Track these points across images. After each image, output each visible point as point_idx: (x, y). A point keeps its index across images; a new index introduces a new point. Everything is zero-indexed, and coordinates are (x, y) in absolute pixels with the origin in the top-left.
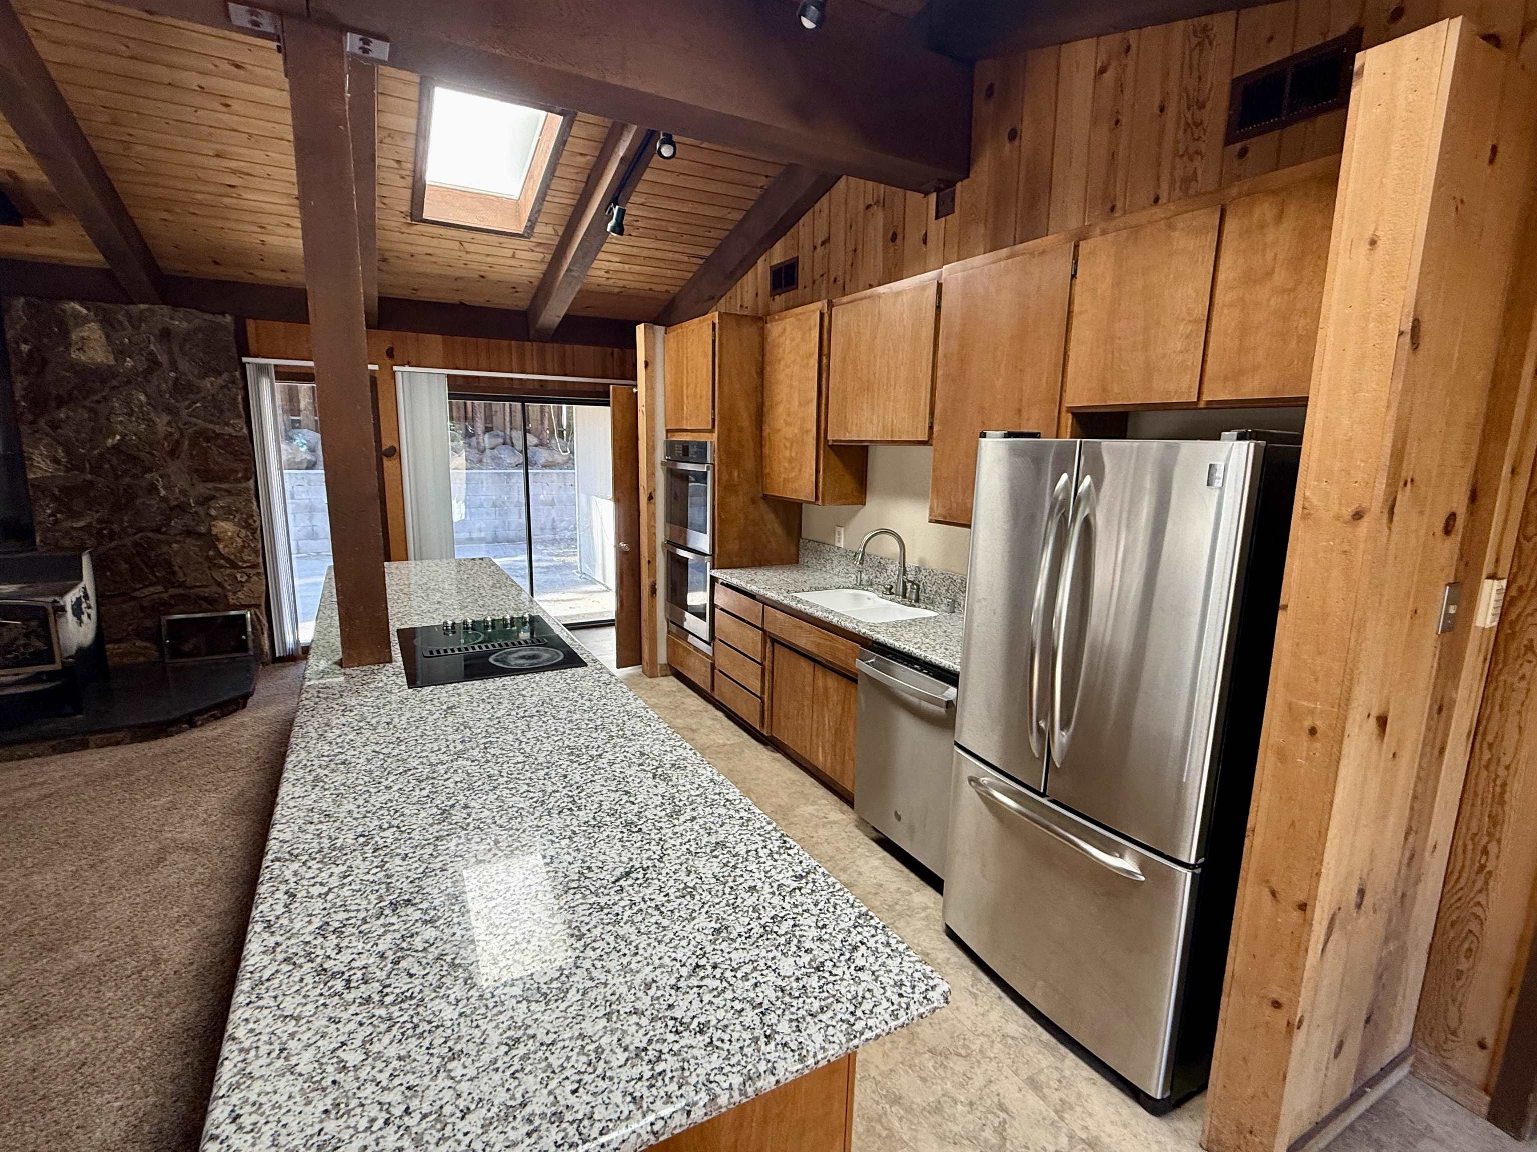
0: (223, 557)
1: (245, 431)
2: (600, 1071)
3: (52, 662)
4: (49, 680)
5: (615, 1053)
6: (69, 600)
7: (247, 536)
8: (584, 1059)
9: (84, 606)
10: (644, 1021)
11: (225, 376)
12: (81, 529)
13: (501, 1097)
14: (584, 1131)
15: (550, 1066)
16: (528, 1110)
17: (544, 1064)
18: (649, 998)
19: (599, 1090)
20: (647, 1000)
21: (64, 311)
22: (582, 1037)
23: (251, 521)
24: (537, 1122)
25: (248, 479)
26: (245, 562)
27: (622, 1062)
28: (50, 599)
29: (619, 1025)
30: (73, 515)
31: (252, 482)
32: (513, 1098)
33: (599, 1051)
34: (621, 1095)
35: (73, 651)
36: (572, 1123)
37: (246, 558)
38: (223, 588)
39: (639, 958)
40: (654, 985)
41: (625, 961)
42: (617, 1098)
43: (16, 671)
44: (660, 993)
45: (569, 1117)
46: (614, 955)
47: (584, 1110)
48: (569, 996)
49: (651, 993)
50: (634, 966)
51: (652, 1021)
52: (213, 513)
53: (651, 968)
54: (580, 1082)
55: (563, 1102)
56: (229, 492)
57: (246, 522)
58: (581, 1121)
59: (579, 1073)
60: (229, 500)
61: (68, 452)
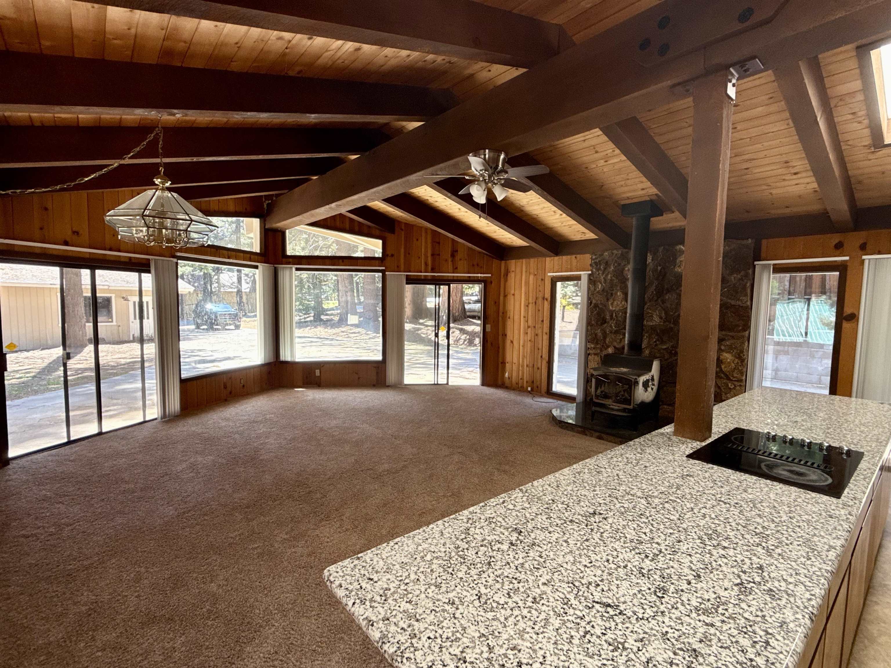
0: (723, 372)
1: (749, 303)
2: (444, 644)
3: (630, 404)
4: (628, 412)
5: (458, 648)
6: (642, 379)
7: (738, 363)
8: (450, 635)
9: (650, 383)
10: (485, 655)
11: (743, 273)
12: (664, 349)
13: (420, 611)
14: (407, 650)
15: (442, 622)
16: (416, 623)
17: (442, 619)
18: (504, 652)
19: (433, 648)
20: (503, 651)
21: (676, 250)
22: (464, 629)
23: (742, 355)
24: (409, 629)
25: (745, 331)
26: (734, 377)
27: (453, 653)
28: (635, 377)
29: (477, 643)
30: (663, 342)
31: (747, 332)
32: (420, 615)
33: (457, 640)
34: (431, 659)
35: (640, 401)
36: (411, 643)
37: (735, 375)
38: (721, 390)
39: (535, 637)
40: (516, 652)
41: (528, 629)
42: (430, 658)
43: (619, 405)
44: (511, 657)
45: (414, 641)
46: (531, 623)
47: (420, 646)
48: (490, 613)
49: (509, 652)
50: (526, 636)
51: (488, 659)
52: (723, 348)
53: (529, 645)
54: (436, 638)
55: (422, 635)
56: (733, 337)
57: (739, 355)
58: (413, 647)
59: (441, 636)
60: (732, 341)
61: (666, 313)
